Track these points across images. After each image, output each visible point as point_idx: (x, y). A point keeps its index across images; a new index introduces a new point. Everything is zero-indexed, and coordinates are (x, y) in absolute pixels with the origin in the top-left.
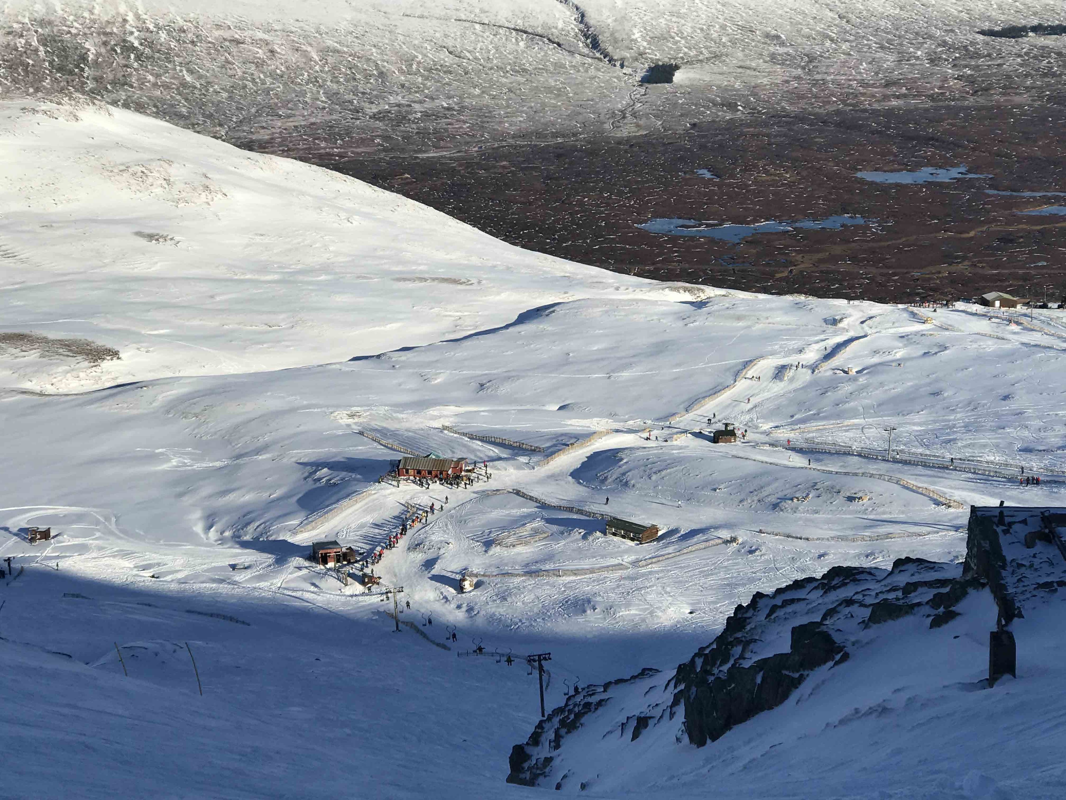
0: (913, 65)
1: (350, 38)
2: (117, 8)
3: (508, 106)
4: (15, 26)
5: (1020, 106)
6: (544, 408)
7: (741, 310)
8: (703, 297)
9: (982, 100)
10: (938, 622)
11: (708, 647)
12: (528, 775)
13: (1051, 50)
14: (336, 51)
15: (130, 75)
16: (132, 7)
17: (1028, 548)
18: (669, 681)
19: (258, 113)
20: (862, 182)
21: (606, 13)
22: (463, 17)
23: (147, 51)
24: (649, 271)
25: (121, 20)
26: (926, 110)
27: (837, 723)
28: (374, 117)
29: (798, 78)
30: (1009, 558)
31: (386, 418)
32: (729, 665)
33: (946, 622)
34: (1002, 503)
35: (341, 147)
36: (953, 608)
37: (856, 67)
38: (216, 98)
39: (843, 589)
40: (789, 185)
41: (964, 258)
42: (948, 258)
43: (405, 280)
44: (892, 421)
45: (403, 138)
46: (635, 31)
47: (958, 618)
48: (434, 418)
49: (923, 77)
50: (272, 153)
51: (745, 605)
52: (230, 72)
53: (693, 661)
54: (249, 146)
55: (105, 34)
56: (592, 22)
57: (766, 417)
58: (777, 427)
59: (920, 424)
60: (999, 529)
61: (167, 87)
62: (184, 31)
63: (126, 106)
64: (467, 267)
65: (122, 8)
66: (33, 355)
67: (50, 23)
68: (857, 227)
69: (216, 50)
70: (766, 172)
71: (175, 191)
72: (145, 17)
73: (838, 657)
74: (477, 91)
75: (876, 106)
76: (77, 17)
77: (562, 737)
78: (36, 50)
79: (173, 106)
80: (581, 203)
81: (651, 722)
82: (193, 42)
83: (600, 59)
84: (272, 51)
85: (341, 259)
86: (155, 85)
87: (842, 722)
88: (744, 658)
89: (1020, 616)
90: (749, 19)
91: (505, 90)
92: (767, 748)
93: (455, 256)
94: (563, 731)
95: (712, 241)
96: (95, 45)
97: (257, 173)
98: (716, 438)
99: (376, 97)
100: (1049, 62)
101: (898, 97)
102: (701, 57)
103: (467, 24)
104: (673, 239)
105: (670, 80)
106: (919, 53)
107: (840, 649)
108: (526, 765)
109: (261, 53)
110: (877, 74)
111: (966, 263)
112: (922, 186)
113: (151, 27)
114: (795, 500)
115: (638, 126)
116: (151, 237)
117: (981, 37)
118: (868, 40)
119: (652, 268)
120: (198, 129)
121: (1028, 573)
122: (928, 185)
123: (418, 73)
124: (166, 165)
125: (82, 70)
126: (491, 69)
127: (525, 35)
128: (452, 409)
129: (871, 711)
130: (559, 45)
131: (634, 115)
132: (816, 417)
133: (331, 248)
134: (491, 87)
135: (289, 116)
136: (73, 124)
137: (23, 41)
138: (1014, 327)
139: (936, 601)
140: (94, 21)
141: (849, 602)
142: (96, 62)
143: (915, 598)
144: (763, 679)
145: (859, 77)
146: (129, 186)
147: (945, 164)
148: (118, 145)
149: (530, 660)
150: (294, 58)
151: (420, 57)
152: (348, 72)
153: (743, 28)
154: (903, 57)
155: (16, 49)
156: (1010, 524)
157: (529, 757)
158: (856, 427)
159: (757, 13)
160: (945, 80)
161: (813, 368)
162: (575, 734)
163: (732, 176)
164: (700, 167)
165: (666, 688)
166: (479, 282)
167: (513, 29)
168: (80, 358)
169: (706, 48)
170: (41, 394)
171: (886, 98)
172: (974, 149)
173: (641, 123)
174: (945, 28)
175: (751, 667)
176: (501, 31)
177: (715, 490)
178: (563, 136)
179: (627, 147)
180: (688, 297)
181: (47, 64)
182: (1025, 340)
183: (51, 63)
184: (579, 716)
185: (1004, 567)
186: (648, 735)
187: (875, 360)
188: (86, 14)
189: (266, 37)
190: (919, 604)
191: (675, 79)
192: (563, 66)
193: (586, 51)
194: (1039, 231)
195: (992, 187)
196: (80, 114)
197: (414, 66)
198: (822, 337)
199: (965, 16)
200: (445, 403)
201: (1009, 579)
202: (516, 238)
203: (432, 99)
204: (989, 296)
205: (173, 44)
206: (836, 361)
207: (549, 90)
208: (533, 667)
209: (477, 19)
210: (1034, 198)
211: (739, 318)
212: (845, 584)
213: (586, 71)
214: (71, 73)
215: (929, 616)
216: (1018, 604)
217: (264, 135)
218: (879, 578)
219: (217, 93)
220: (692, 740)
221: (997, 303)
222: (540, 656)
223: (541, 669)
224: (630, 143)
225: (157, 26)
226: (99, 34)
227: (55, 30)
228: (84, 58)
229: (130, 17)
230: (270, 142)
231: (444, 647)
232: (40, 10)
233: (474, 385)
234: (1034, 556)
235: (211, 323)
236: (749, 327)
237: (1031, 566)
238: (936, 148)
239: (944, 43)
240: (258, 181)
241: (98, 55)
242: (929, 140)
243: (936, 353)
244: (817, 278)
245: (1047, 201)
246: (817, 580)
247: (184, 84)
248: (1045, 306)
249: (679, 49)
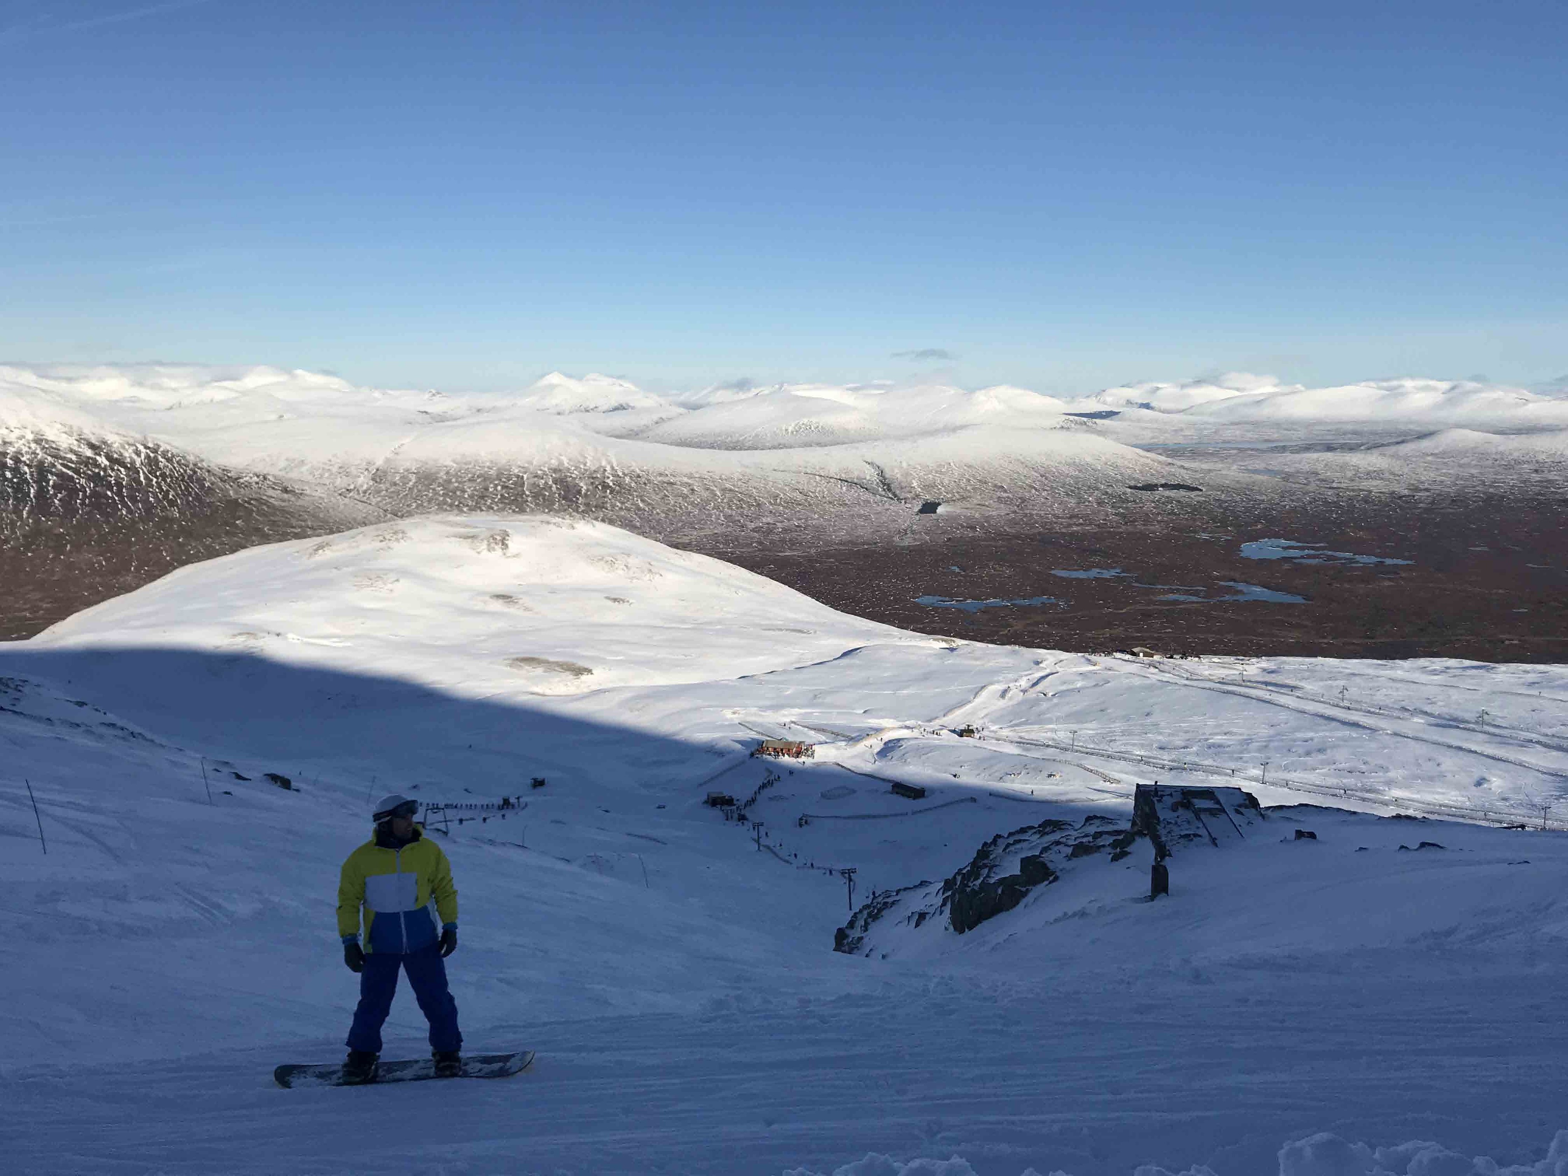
0: (1086, 506)
1: (740, 483)
2: (601, 463)
3: (835, 526)
4: (539, 472)
5: (1154, 532)
6: (855, 711)
7: (978, 653)
8: (954, 645)
9: (1130, 529)
10: (1115, 858)
11: (965, 868)
12: (846, 948)
13: (1173, 499)
14: (731, 490)
15: (607, 502)
16: (609, 462)
17: (1174, 811)
18: (939, 890)
19: (683, 527)
20: (1055, 576)
21: (896, 471)
22: (809, 472)
23: (617, 488)
24: (920, 628)
25: (602, 470)
26: (1095, 533)
27: (1052, 921)
28: (753, 530)
29: (1015, 512)
30: (1162, 819)
31: (755, 715)
32: (980, 881)
33: (1121, 858)
34: (1156, 782)
35: (733, 548)
36: (1126, 849)
37: (1051, 506)
38: (657, 517)
39: (1052, 834)
40: (1010, 577)
41: (1119, 626)
42: (1110, 625)
43: (769, 630)
44: (1074, 727)
45: (770, 543)
46: (913, 481)
47: (1129, 856)
48: (784, 715)
49: (1094, 513)
50: (690, 551)
51: (989, 842)
52: (666, 501)
53: (955, 877)
54: (676, 546)
55: (593, 478)
56: (887, 476)
57: (994, 722)
58: (1001, 728)
59: (1093, 730)
60: (1155, 799)
61: (628, 510)
62: (640, 477)
63: (603, 521)
64: (808, 623)
65: (604, 463)
66: (539, 671)
67: (560, 470)
68: (1052, 604)
69: (658, 488)
70: (995, 569)
71: (631, 572)
72: (616, 468)
73: (1051, 878)
74: (816, 516)
75: (1064, 530)
76: (577, 468)
77: (869, 924)
78: (551, 487)
79: (631, 521)
80: (878, 585)
81: (927, 917)
82: (645, 484)
83: (891, 498)
84: (693, 490)
85: (729, 616)
86: (621, 509)
87: (1056, 920)
88: (990, 877)
89: (1170, 855)
90: (984, 476)
91: (833, 516)
92: (1007, 936)
93: (800, 616)
94: (870, 920)
95: (959, 611)
96: (586, 484)
97: (681, 562)
98: (961, 734)
99: (756, 518)
100: (1172, 506)
101: (1077, 525)
102: (954, 499)
103: (811, 476)
104: (935, 609)
105: (935, 512)
106: (1091, 499)
107: (1053, 873)
108: (845, 942)
109: (685, 491)
110: (1064, 511)
111: (1121, 628)
112: (1093, 580)
113: (620, 474)
114: (1013, 775)
115: (915, 539)
116: (615, 600)
117: (1130, 490)
118: (1059, 490)
119: (921, 626)
120: (646, 535)
121: (1175, 828)
122: (1096, 579)
123: (780, 504)
124: (626, 556)
125: (578, 499)
126: (825, 503)
127: (846, 483)
128: (796, 711)
129: (1074, 915)
130: (866, 489)
131: (913, 532)
132: (1026, 723)
133: (725, 609)
134: (824, 514)
135: (701, 529)
136: (571, 531)
137: (543, 482)
138: (1152, 670)
139: (1114, 845)
140: (586, 470)
141: (1058, 843)
142: (586, 494)
143: (1100, 842)
144: (1002, 891)
145: (1052, 512)
146: (603, 569)
147: (1109, 567)
148: (598, 544)
149: (843, 873)
150: (705, 494)
151: (782, 495)
152: (738, 503)
153: (980, 481)
154: (1080, 501)
155: (539, 486)
156: (1162, 796)
157: (847, 936)
158: (1052, 730)
159: (989, 472)
160: (1107, 515)
161: (1024, 691)
162: (877, 922)
163: (973, 571)
164: (953, 565)
165: (937, 894)
166: (815, 632)
167: (840, 479)
168: (568, 673)
169: (958, 492)
170: (544, 695)
171: (1070, 525)
172: (1125, 558)
173: (916, 537)
174: (1107, 484)
175: (994, 883)
176: (831, 480)
177: (961, 767)
178: (868, 544)
179: (908, 552)
180: (944, 645)
181: (557, 495)
182: (1160, 678)
183: (559, 494)
184: (880, 910)
185: (1159, 823)
186: (927, 924)
187: (1064, 688)
188: (582, 466)
189: (689, 481)
190: (1104, 846)
191: (938, 511)
192: (869, 502)
193: (883, 493)
194: (1167, 610)
195: (1136, 581)
196: (576, 525)
197: (778, 501)
198: (1030, 672)
199: (1120, 477)
200: (793, 707)
201: (1162, 832)
202: (837, 606)
203: (789, 520)
204: (1135, 650)
205: (633, 485)
206: (1039, 688)
207: (860, 516)
208: (845, 877)
209: (818, 473)
210: (1164, 589)
211: (977, 659)
212: (1054, 831)
213: (883, 505)
214: (571, 501)
215: (1110, 854)
216: (1167, 848)
217: (686, 540)
218: (1076, 828)
219: (658, 514)
220: (955, 929)
221: (1141, 655)
222: (849, 870)
223: (850, 880)
224: (911, 550)
225: (624, 474)
226: (589, 478)
227: (563, 474)
228: (579, 492)
229: (608, 468)
230: (689, 544)
231: (787, 862)
232: (554, 463)
233: (811, 695)
234: (1178, 817)
235: (650, 653)
236: (983, 665)
237: (1176, 823)
238: (1102, 557)
239: (1107, 493)
240: (680, 567)
241: (588, 490)
242: (1095, 552)
243: (1103, 685)
244: (1026, 635)
245: (1172, 591)
246: (1035, 828)
247: (639, 509)
248: (1171, 657)
249: (941, 493)
